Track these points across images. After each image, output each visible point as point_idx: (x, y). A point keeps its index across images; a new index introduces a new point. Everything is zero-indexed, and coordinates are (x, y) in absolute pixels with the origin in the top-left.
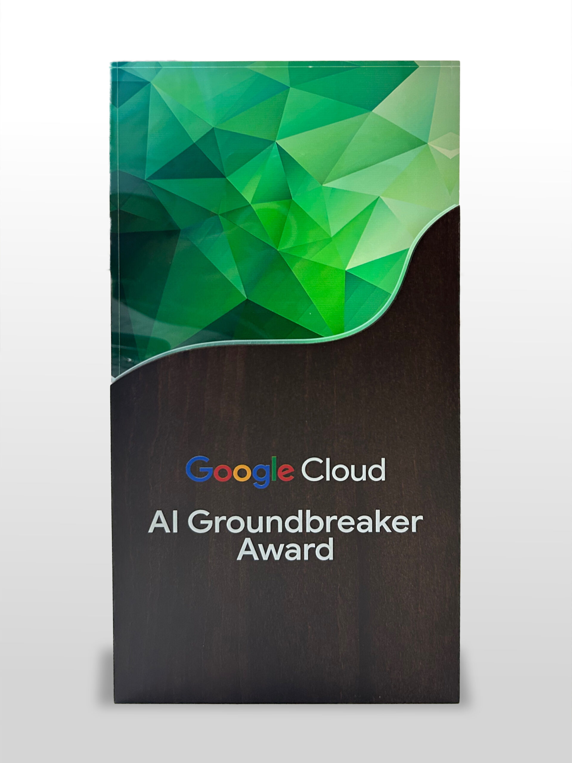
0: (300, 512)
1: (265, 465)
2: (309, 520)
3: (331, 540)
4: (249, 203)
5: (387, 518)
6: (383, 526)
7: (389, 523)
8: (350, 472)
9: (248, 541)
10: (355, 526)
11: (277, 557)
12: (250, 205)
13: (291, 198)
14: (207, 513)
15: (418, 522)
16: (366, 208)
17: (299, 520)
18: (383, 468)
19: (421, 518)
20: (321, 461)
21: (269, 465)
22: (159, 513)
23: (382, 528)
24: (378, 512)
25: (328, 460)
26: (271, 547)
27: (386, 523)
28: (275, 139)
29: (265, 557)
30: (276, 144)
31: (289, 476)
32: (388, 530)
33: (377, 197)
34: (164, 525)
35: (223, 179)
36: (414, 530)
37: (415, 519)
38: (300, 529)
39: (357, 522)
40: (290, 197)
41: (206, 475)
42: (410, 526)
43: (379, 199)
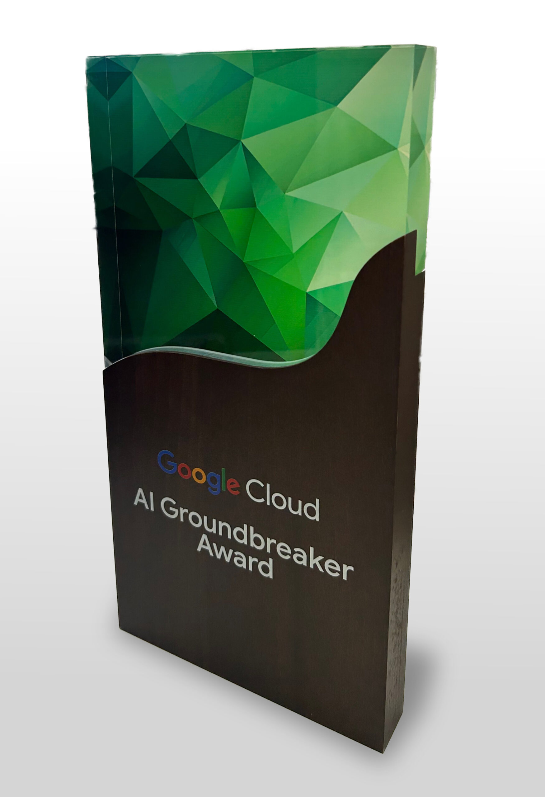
0: (245, 526)
1: (217, 474)
2: (253, 536)
3: (271, 560)
4: (218, 208)
5: (320, 558)
6: (317, 564)
7: (322, 563)
8: (287, 503)
9: (204, 537)
10: (292, 555)
11: (228, 559)
12: (219, 211)
13: (256, 206)
14: (174, 503)
15: (349, 572)
16: (328, 224)
17: (245, 533)
18: (317, 508)
19: (352, 568)
20: (262, 485)
21: (220, 475)
22: (140, 491)
23: (315, 565)
24: (312, 550)
25: (268, 485)
26: (223, 549)
27: (320, 562)
28: (241, 137)
29: (219, 556)
30: (241, 144)
31: (236, 491)
32: (321, 569)
33: (340, 212)
34: (144, 501)
35: (196, 180)
36: (345, 577)
37: (346, 568)
38: (245, 541)
39: (293, 552)
40: (254, 206)
41: (172, 469)
42: (341, 573)
43: (342, 215)
